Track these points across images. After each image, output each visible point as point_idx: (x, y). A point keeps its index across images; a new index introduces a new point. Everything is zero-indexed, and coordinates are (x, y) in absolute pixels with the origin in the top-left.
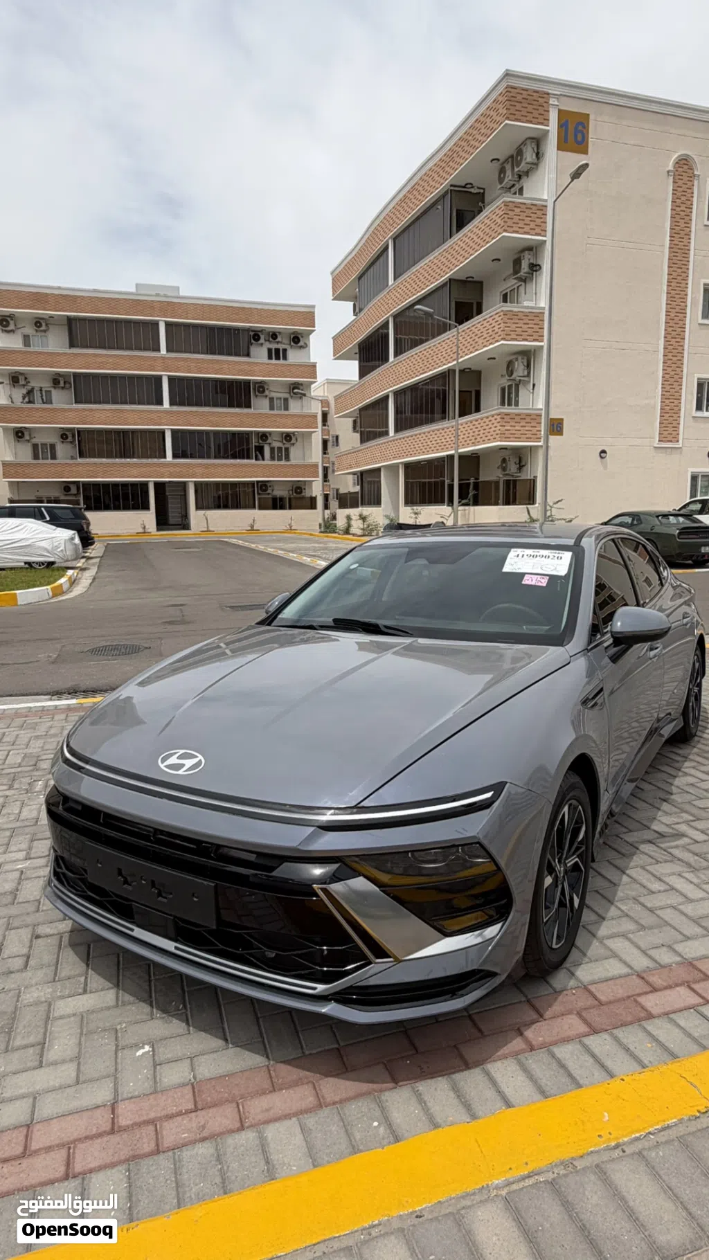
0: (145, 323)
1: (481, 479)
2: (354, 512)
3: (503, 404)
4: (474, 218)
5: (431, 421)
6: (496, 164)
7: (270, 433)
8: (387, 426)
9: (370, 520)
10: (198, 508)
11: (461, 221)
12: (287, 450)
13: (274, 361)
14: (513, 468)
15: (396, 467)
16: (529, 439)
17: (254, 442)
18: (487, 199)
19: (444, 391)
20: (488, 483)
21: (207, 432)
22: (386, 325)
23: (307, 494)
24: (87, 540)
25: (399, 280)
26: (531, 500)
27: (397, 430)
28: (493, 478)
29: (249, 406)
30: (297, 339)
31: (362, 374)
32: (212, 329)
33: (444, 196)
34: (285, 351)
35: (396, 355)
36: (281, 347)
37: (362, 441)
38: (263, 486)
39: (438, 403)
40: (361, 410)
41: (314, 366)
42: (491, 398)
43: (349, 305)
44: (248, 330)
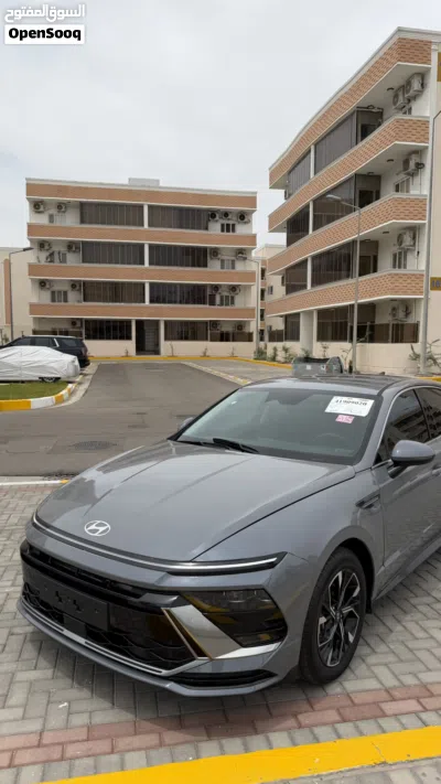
0: (134, 206)
1: (377, 322)
2: (279, 345)
3: (394, 267)
4: (374, 129)
5: (339, 278)
6: (391, 92)
7: (220, 286)
8: (306, 281)
9: (291, 351)
10: (166, 339)
11: (365, 131)
12: (233, 298)
13: (225, 233)
15: (311, 312)
17: (208, 292)
18: (385, 117)
19: (349, 255)
20: (382, 325)
21: (175, 285)
22: (308, 206)
23: (246, 330)
24: (84, 362)
25: (319, 174)
27: (312, 286)
28: (384, 321)
29: (205, 266)
30: (243, 217)
31: (290, 242)
32: (181, 210)
33: (352, 114)
34: (233, 225)
35: (314, 229)
36: (231, 222)
37: (288, 292)
38: (215, 324)
39: (344, 266)
40: (287, 269)
41: (254, 237)
42: (385, 262)
43: (281, 192)
44: (208, 210)
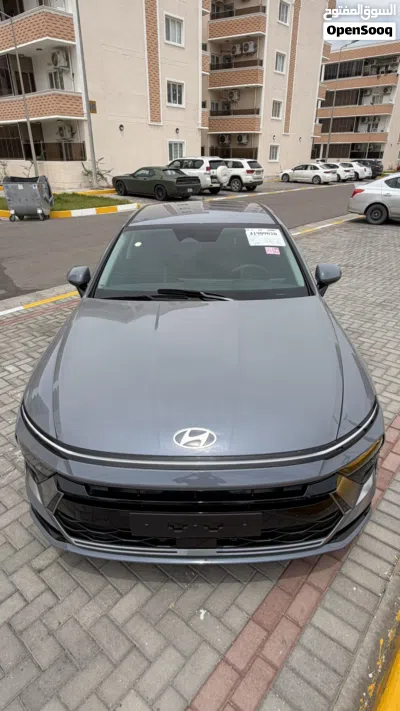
14: (68, 135)
16: (76, 115)
26: (82, 157)
